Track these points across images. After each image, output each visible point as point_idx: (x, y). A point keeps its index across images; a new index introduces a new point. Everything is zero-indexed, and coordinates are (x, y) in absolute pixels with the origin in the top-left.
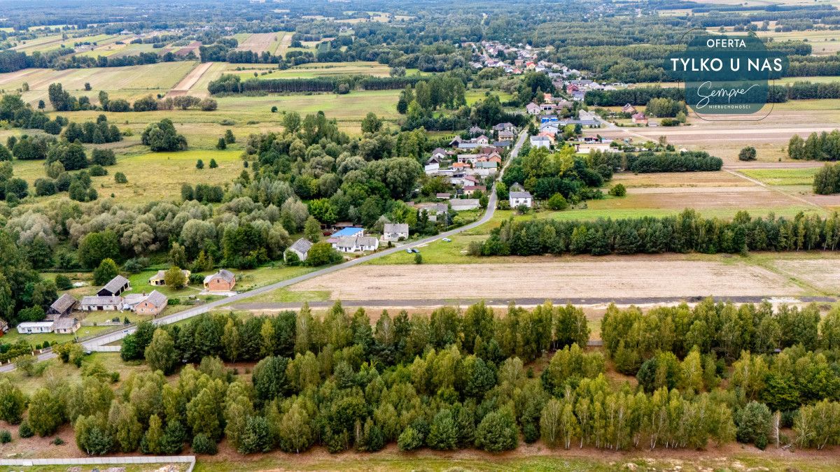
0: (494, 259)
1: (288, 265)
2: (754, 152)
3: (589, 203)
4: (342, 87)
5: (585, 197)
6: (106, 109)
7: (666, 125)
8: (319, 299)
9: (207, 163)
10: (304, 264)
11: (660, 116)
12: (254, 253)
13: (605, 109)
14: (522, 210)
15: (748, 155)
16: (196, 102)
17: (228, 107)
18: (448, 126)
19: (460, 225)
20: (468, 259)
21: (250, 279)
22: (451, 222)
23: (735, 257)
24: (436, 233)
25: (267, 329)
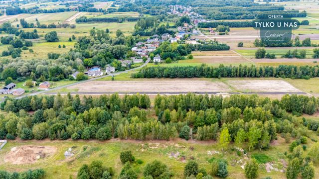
0: (138, 79)
1: (70, 80)
2: (242, 44)
3: (180, 61)
4: (120, 21)
5: (179, 59)
6: (39, 27)
7: (220, 34)
8: (74, 91)
9: (62, 46)
10: (75, 80)
11: (220, 31)
12: (59, 76)
13: (203, 29)
14: (156, 63)
15: (241, 45)
16: (69, 25)
17: (79, 27)
18: (148, 34)
19: (133, 68)
20: (130, 79)
21: (55, 84)
22: (130, 67)
23: (217, 79)
24: (124, 70)
25: (44, 101)
